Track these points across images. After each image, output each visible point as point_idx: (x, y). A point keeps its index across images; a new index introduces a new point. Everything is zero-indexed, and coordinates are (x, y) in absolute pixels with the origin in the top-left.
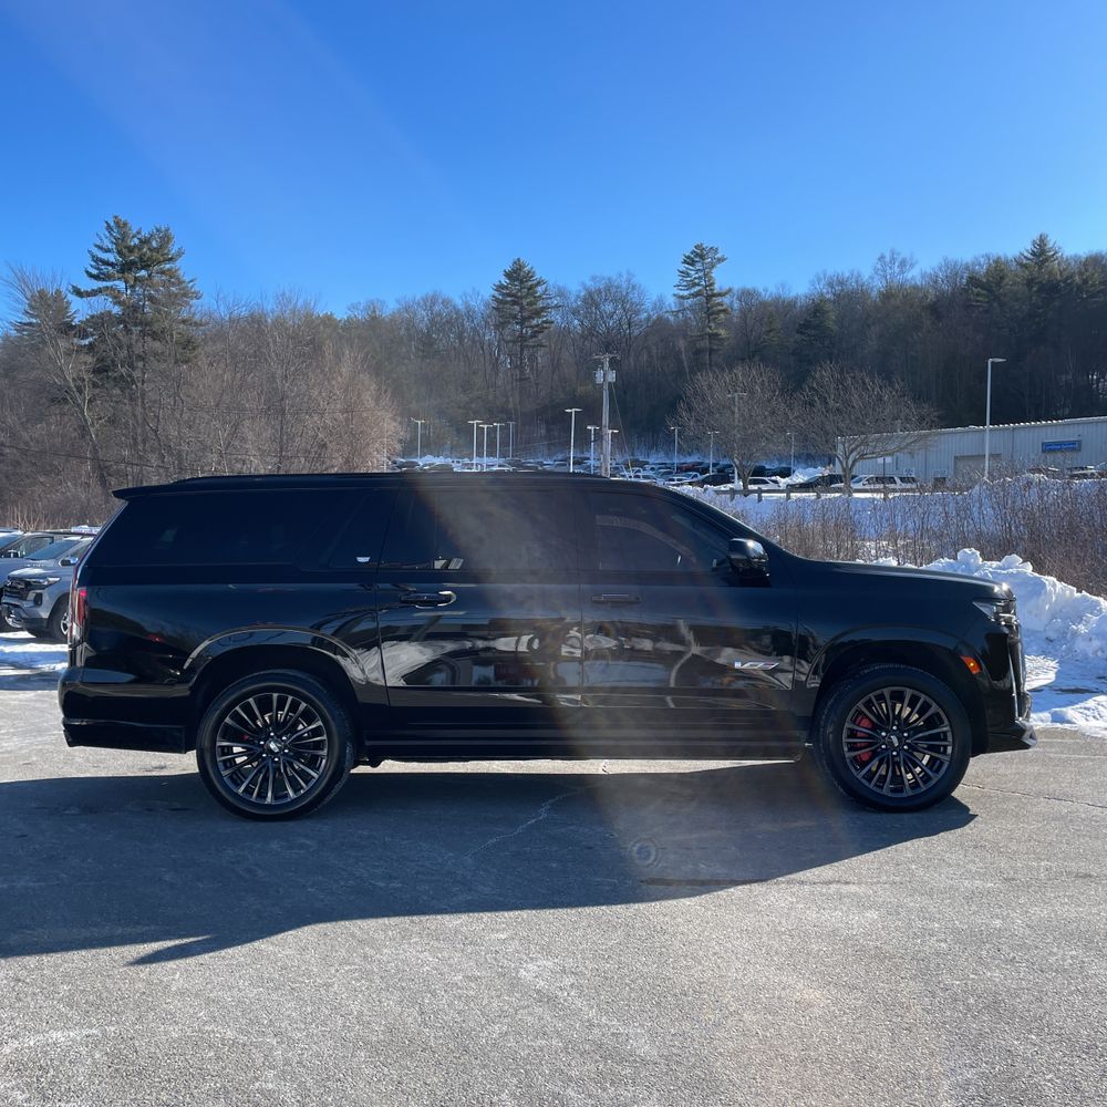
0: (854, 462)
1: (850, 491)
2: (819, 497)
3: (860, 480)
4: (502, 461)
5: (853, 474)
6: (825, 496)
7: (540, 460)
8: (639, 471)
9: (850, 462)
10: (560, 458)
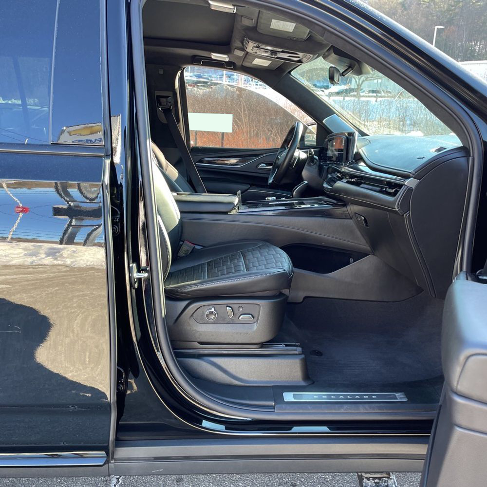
0: (363, 81)
1: (359, 96)
2: (344, 99)
3: (364, 92)
4: (192, 74)
5: (362, 88)
6: (347, 99)
7: (210, 75)
8: (257, 82)
9: (361, 82)
10: (220, 74)
